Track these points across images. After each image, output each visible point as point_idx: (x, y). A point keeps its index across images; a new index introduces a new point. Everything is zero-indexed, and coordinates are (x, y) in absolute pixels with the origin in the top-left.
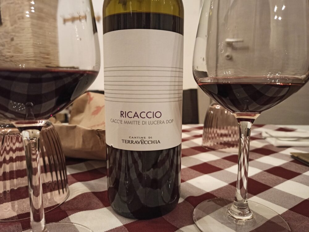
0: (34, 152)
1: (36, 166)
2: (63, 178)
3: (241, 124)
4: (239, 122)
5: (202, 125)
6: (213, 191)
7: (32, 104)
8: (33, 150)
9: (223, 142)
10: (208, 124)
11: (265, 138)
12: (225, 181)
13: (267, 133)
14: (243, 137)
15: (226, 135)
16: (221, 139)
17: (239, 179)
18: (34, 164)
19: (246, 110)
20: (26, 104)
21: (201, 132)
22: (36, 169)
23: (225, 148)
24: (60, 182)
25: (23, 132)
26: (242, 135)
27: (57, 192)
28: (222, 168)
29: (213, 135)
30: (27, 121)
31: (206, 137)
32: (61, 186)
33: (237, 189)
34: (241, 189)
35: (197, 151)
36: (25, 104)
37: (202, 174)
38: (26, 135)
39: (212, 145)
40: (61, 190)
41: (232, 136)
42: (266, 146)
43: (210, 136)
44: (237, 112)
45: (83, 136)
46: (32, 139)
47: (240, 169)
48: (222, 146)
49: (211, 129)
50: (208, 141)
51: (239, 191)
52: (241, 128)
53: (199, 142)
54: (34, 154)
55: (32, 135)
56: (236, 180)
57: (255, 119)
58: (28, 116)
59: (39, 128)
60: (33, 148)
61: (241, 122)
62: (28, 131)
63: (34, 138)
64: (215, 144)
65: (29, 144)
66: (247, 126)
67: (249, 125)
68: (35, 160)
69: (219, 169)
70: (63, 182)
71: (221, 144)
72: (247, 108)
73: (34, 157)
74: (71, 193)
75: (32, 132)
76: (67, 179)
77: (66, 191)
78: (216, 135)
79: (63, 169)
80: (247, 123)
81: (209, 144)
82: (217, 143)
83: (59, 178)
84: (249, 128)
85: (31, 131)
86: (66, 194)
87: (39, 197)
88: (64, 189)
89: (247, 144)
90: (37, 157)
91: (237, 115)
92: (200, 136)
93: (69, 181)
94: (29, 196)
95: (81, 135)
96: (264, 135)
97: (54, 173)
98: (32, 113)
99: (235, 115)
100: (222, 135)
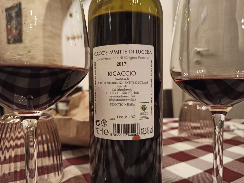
0: (31, 139)
1: (33, 152)
2: (59, 162)
3: (215, 116)
4: (213, 114)
5: (177, 119)
6: (190, 178)
7: (32, 97)
8: (31, 138)
9: (196, 133)
10: (183, 118)
11: (233, 131)
12: (201, 169)
13: (234, 126)
14: (217, 129)
15: (198, 128)
16: (195, 131)
17: (215, 167)
18: (31, 150)
19: (219, 103)
20: (28, 97)
21: (177, 125)
22: (33, 155)
23: (199, 139)
24: (56, 165)
25: (24, 121)
26: (217, 127)
27: (53, 174)
28: (197, 156)
29: (187, 128)
30: (27, 111)
31: (181, 129)
32: (56, 169)
33: (214, 176)
34: (218, 176)
35: (173, 141)
36: (26, 97)
37: (179, 162)
38: (25, 123)
39: (187, 135)
40: (57, 173)
41: (204, 128)
42: (235, 137)
43: (185, 128)
44: (210, 105)
45: (77, 127)
46: (30, 128)
47: (215, 158)
48: (196, 137)
49: (185, 122)
50: (183, 133)
51: (215, 179)
52: (215, 120)
53: (175, 133)
54: (31, 142)
55: (30, 123)
56: (212, 167)
57: (228, 111)
58: (28, 107)
59: (37, 118)
60: (31, 136)
61: (215, 114)
62: (27, 120)
63: (32, 126)
64: (190, 135)
65: (28, 132)
66: (220, 118)
67: (223, 117)
68: (32, 146)
69: (194, 158)
70: (59, 166)
71: (195, 135)
72: (220, 102)
73: (32, 144)
74: (65, 175)
75: (31, 121)
76: (62, 163)
77: (61, 173)
78: (190, 127)
79: (60, 154)
80: (221, 116)
81: (184, 135)
82: (191, 134)
83: (55, 162)
84: (223, 120)
85: (29, 120)
86: (61, 176)
87: (34, 179)
88: (60, 172)
89: (221, 135)
90: (34, 144)
91: (212, 108)
92: (176, 128)
93: (64, 164)
94: (26, 178)
95: (76, 125)
96: (232, 128)
97: (51, 158)
98: (32, 104)
99: (209, 108)
100: (195, 128)
